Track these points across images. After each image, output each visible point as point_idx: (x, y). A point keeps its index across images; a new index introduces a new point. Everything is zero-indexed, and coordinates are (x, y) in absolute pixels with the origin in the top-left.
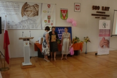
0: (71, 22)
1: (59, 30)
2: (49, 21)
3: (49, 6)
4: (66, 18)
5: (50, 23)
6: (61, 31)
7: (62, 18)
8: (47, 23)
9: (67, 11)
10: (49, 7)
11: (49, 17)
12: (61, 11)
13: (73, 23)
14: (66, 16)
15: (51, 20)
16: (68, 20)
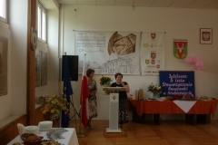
0: (193, 63)
1: (171, 77)
2: (153, 62)
3: (153, 36)
4: (183, 55)
5: (155, 65)
6: (174, 79)
7: (177, 55)
8: (150, 64)
9: (186, 43)
10: (153, 38)
11: (153, 55)
12: (175, 43)
13: (197, 64)
14: (185, 52)
15: (156, 59)
16: (187, 59)
